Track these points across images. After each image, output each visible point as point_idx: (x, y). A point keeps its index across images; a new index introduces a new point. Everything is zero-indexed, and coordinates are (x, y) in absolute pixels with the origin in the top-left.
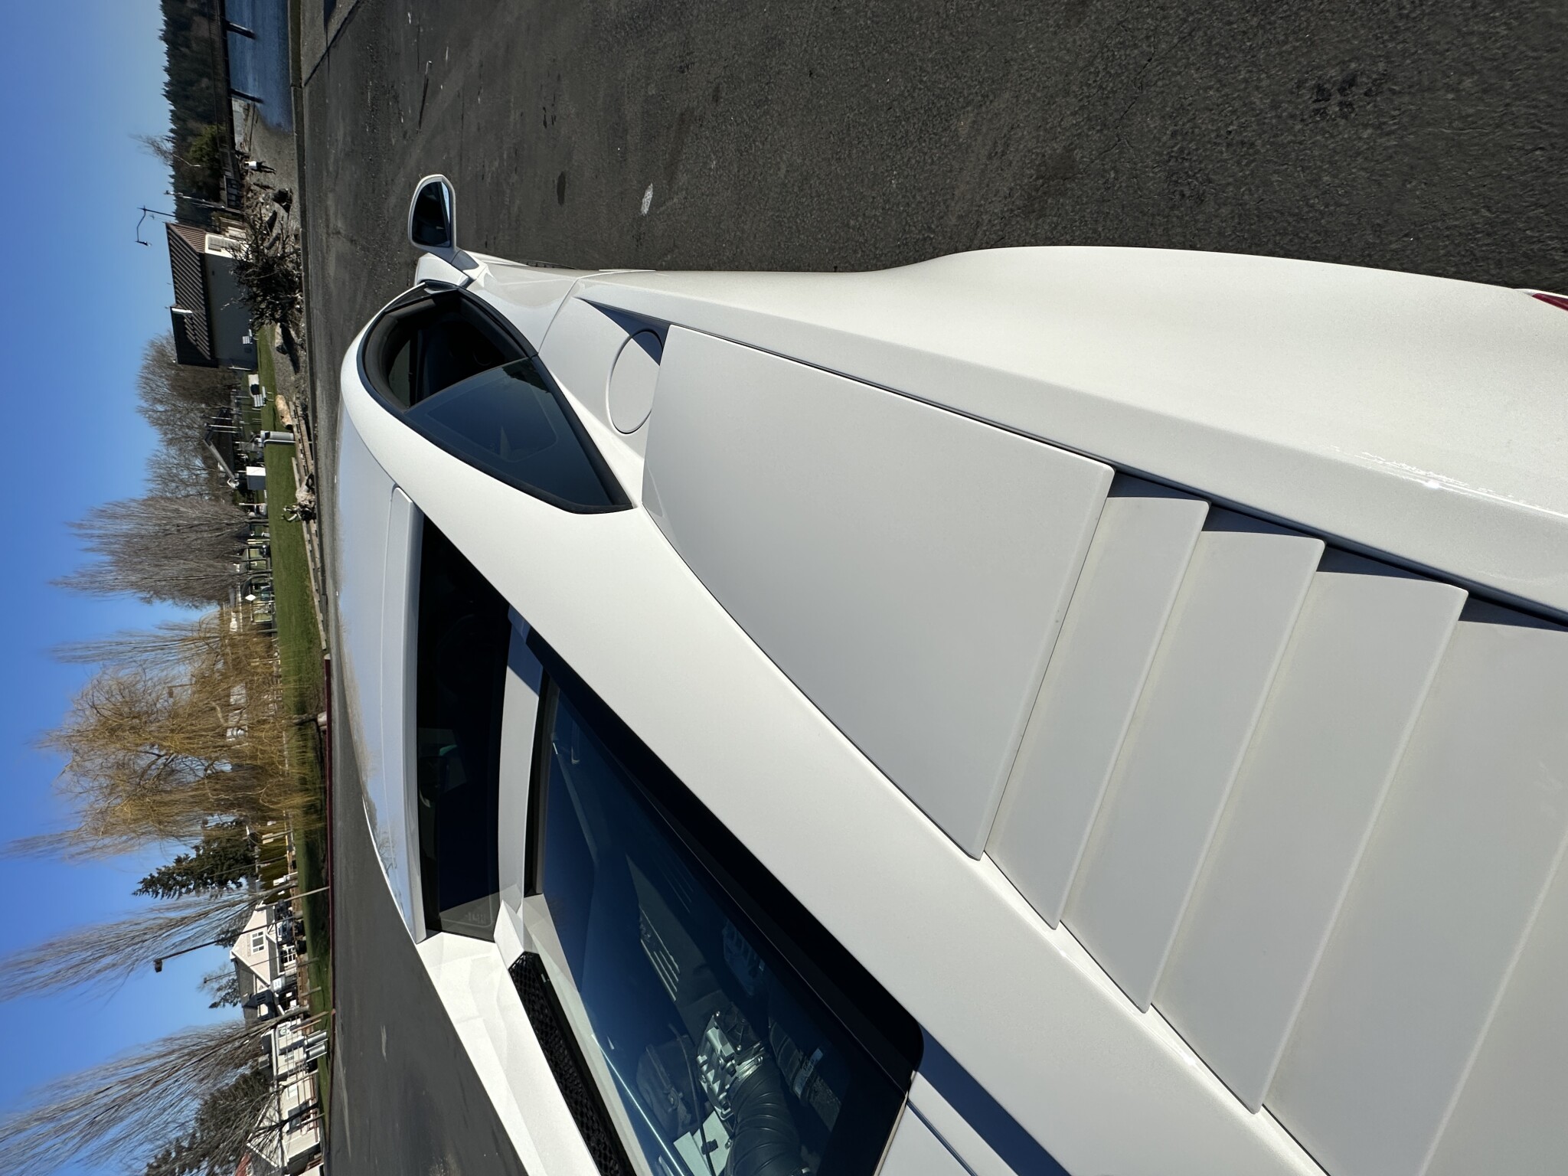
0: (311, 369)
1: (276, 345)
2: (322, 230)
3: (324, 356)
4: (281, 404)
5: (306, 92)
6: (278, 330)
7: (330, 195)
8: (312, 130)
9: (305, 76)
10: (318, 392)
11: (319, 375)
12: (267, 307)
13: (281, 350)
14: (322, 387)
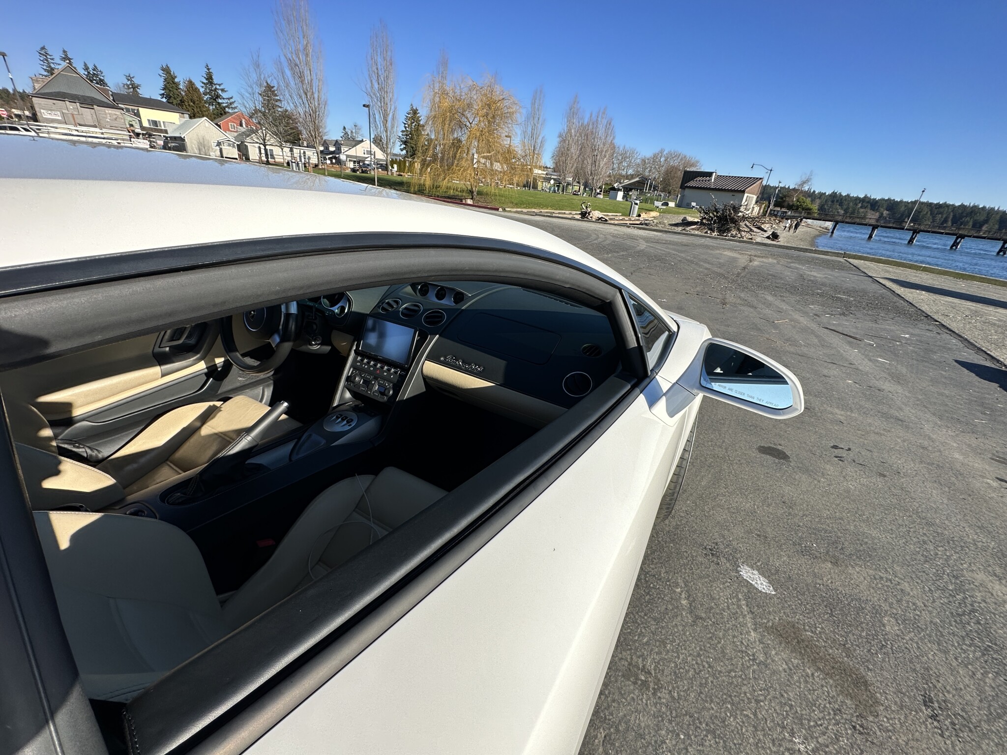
0: (670, 232)
1: (687, 217)
2: (753, 253)
3: (676, 240)
4: (654, 214)
5: (842, 260)
6: (696, 220)
8: (817, 259)
9: (851, 260)
10: (655, 233)
11: (664, 235)
12: (710, 217)
13: (684, 220)
14: (657, 236)
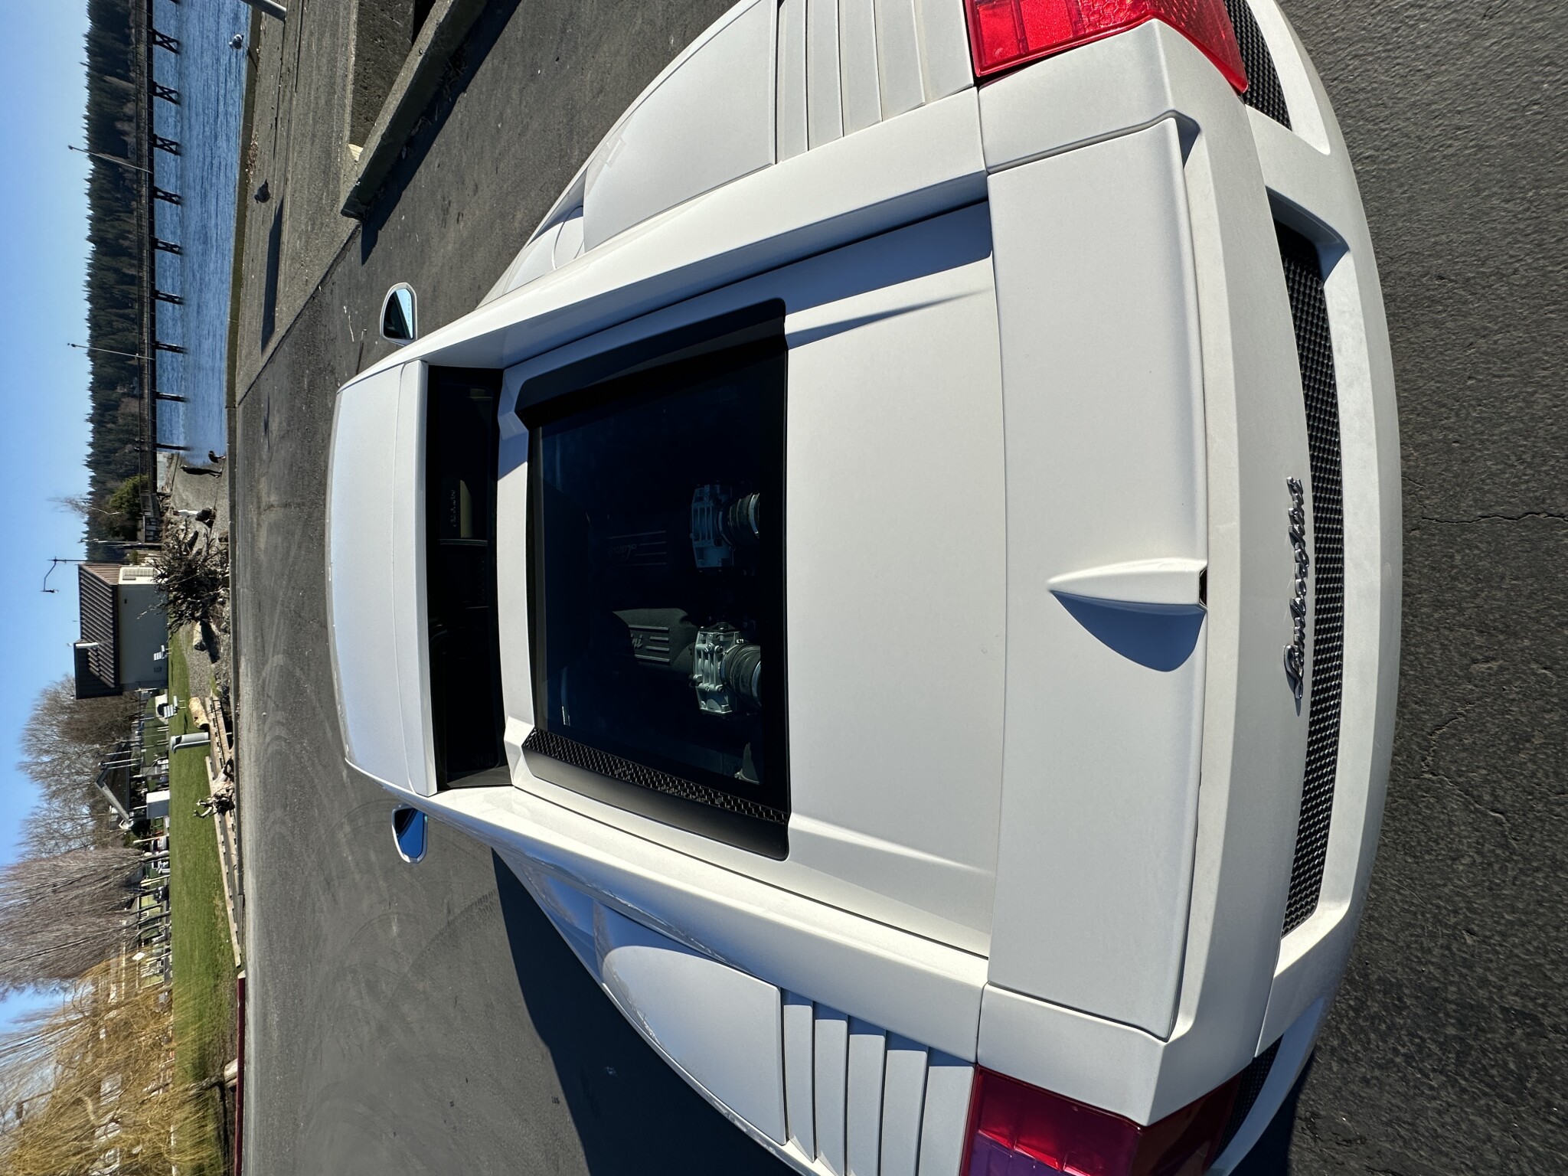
1: (194, 644)
4: (195, 705)
6: (198, 627)
7: (263, 479)
9: (238, 399)
12: (188, 608)
13: (200, 647)
